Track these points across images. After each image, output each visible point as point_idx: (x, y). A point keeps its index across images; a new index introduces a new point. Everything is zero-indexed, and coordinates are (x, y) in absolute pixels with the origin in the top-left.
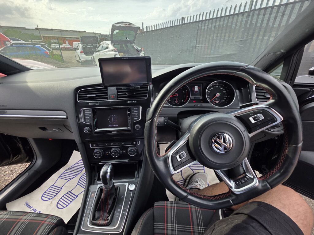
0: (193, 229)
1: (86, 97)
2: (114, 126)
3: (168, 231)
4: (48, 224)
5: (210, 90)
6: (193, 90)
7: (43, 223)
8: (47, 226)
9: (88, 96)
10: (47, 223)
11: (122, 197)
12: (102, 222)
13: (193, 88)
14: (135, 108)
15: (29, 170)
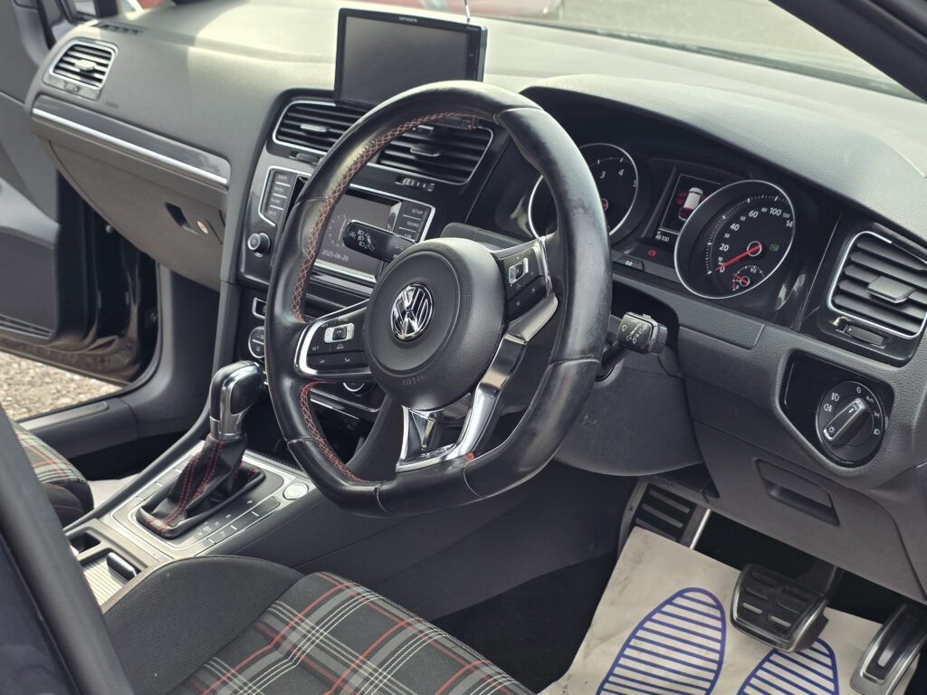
0: (361, 664)
1: (298, 128)
2: (338, 256)
3: (294, 634)
4: (55, 470)
5: (743, 218)
6: (679, 202)
7: (48, 464)
8: (49, 471)
9: (304, 126)
10: (55, 467)
11: (250, 502)
12: (158, 523)
13: (681, 195)
14: (414, 211)
15: (116, 399)
